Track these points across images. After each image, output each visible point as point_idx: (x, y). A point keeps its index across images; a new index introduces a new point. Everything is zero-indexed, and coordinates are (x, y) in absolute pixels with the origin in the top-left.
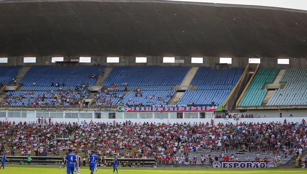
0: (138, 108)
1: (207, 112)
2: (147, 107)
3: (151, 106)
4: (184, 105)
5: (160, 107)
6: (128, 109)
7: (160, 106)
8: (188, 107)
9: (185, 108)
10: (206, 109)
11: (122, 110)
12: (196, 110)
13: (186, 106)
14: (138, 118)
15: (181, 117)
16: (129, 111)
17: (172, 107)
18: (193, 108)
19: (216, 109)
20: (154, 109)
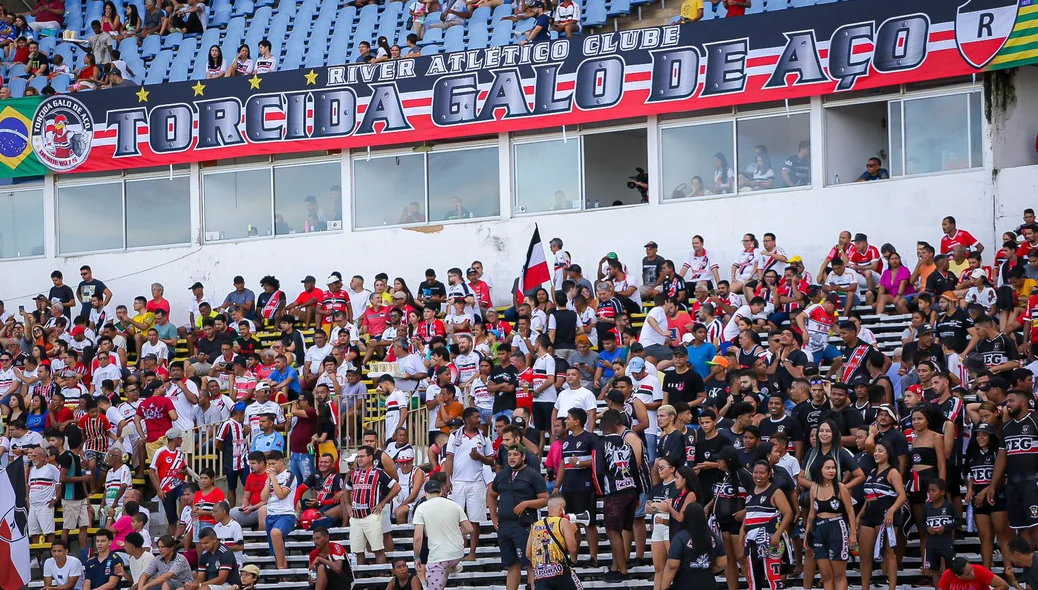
0: (181, 113)
1: (904, 98)
2: (272, 103)
3: (311, 78)
4: (650, 39)
5: (405, 85)
6: (90, 137)
7: (407, 69)
8: (687, 57)
9: (663, 64)
10: (884, 56)
11: (32, 158)
12: (777, 79)
13: (671, 36)
14: (195, 234)
15: (637, 187)
16: (101, 163)
17: (526, 72)
18: (748, 63)
19: (1001, 40)
20: (344, 121)
